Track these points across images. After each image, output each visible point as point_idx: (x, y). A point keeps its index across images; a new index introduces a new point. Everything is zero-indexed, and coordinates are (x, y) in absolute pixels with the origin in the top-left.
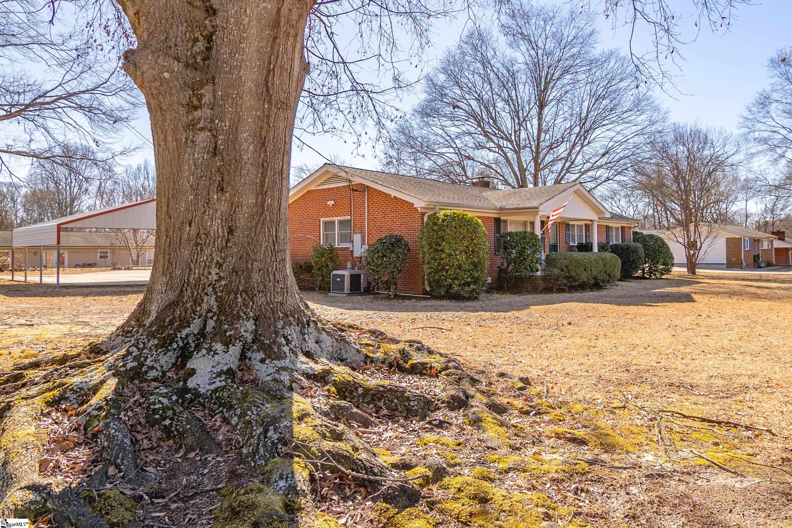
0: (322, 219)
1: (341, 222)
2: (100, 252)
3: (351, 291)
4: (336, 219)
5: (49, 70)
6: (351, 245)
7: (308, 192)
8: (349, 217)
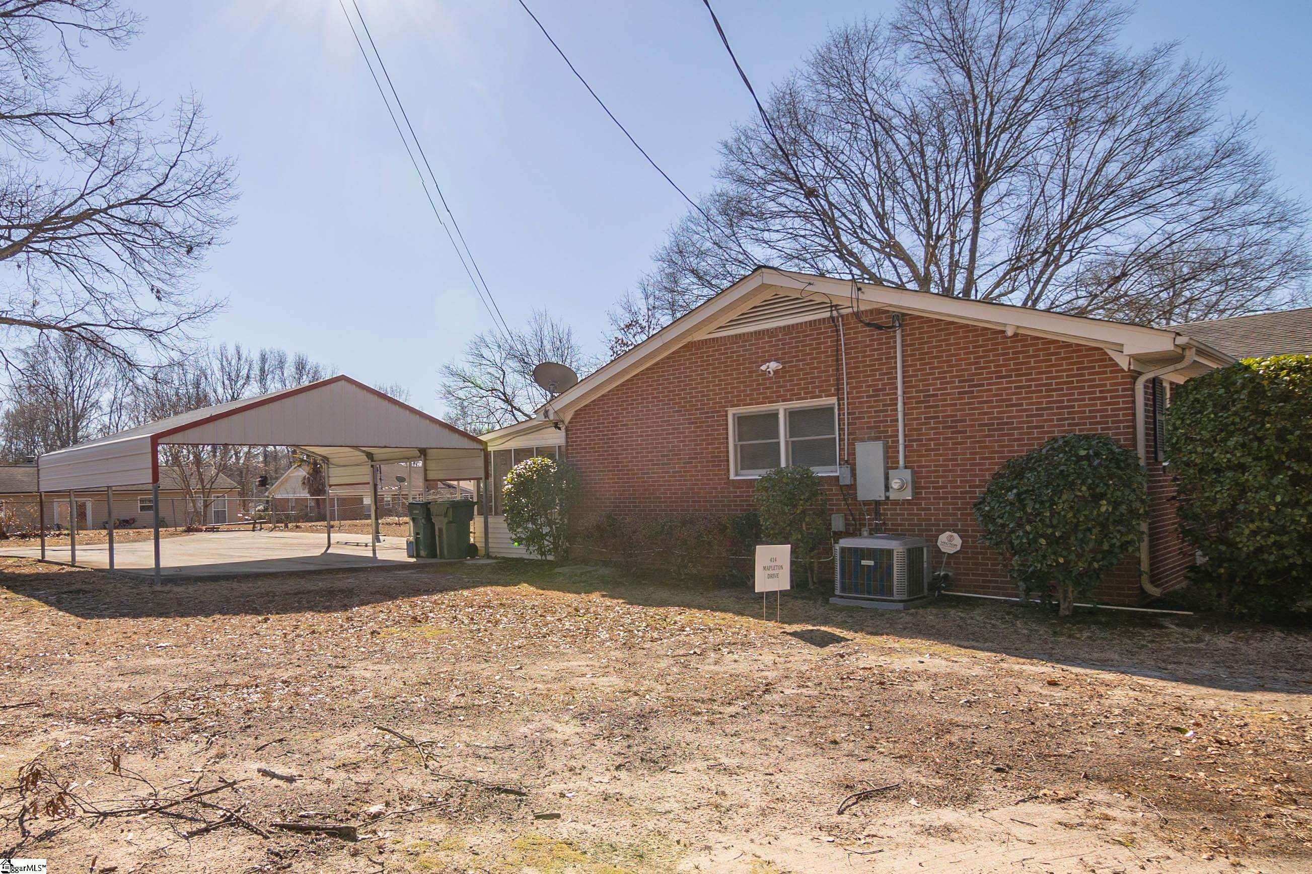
0: (731, 411)
1: (792, 415)
2: (142, 501)
3: (910, 593)
4: (781, 408)
5: (68, 161)
6: (847, 470)
7: (688, 347)
8: (834, 400)
